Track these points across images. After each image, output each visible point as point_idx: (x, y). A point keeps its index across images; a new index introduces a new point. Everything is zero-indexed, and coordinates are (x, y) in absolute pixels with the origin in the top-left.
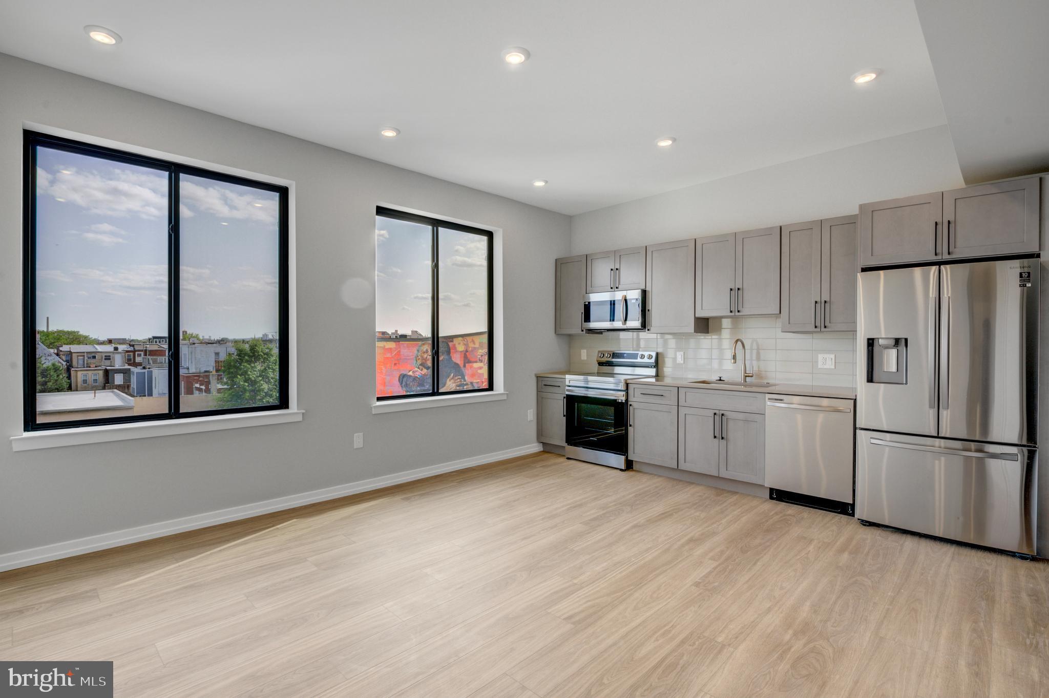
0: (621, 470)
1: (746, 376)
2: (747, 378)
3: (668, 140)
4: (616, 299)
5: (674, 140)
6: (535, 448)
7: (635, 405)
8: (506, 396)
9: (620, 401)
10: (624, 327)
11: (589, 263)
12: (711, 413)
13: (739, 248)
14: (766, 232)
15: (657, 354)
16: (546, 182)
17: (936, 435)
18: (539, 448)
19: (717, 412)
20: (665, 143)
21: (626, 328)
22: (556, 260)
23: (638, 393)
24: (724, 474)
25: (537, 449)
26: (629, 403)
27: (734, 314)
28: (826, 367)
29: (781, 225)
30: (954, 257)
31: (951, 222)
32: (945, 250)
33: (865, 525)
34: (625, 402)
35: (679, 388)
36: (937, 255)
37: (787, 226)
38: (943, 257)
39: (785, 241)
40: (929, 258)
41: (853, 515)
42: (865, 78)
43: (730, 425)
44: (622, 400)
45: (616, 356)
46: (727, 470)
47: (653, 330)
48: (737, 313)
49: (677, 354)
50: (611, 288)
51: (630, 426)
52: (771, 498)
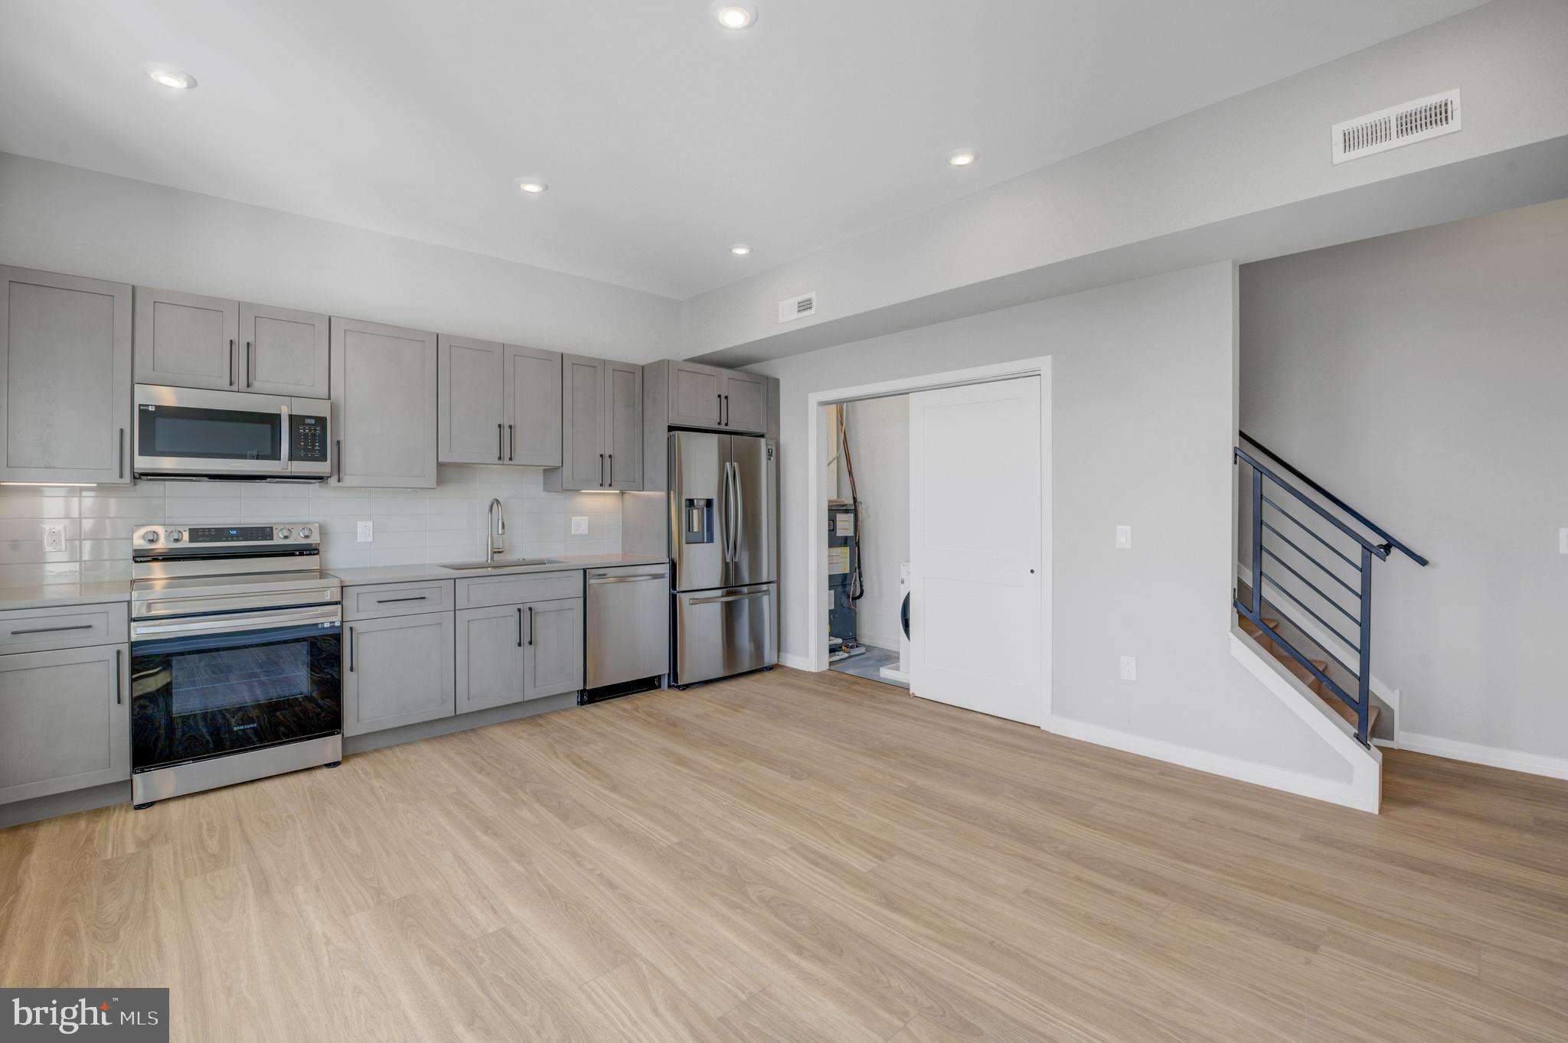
0: (331, 765)
1: (495, 552)
7: (363, 626)
9: (326, 627)
10: (286, 472)
11: (144, 310)
12: (513, 610)
13: (509, 368)
14: (543, 356)
15: (324, 527)
16: (193, 84)
19: (521, 606)
21: (288, 474)
23: (368, 602)
24: (532, 694)
26: (348, 626)
27: (501, 462)
28: (580, 532)
29: (564, 352)
30: (730, 428)
31: (726, 397)
32: (724, 421)
33: (684, 689)
34: (338, 624)
35: (457, 580)
36: (719, 424)
37: (570, 356)
38: (723, 427)
39: (567, 373)
40: (715, 426)
41: (659, 686)
42: (741, 251)
43: (539, 621)
44: (331, 623)
45: (204, 535)
46: (535, 687)
47: (348, 481)
48: (507, 461)
49: (360, 525)
50: (231, 384)
51: (352, 669)
52: (582, 703)
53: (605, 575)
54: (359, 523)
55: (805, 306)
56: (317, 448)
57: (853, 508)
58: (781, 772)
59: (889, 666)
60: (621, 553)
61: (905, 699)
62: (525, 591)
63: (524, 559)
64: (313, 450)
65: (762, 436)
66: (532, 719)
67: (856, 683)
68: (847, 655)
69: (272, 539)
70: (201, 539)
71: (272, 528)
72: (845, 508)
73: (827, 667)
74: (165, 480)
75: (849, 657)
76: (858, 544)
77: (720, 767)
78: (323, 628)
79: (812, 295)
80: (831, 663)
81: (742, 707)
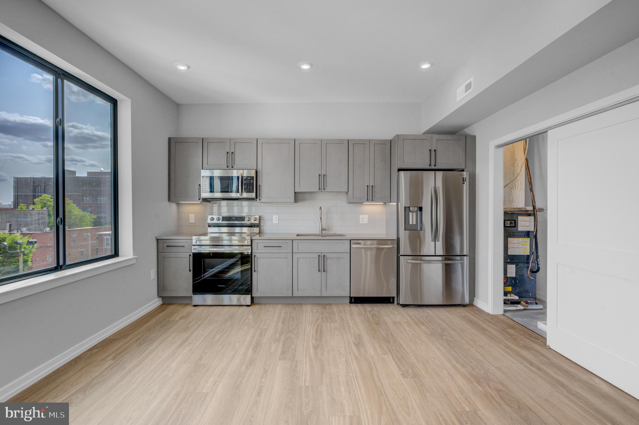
0: (247, 306)
1: (322, 230)
2: (323, 231)
3: (308, 64)
4: (233, 176)
5: (312, 65)
6: (157, 302)
7: (258, 255)
8: (135, 260)
9: (246, 254)
10: (241, 197)
11: (205, 145)
12: (317, 255)
13: (324, 149)
14: (340, 142)
15: (260, 217)
16: (189, 67)
17: (434, 255)
18: (160, 302)
19: (320, 254)
20: (306, 67)
21: (242, 198)
22: (170, 139)
23: (261, 246)
24: (325, 294)
25: (158, 303)
26: (253, 255)
27: (320, 191)
28: (364, 223)
29: (349, 138)
30: (436, 167)
31: (435, 150)
32: (433, 163)
33: (404, 307)
34: (250, 254)
35: (293, 240)
36: (430, 165)
37: (352, 140)
38: (433, 167)
39: (351, 148)
40: (428, 167)
41: (393, 302)
42: (426, 66)
43: (329, 262)
44: (247, 253)
45: (226, 219)
46: (326, 291)
47: (263, 200)
48: (323, 190)
49: (274, 217)
50: (227, 167)
51: (255, 271)
52: (351, 302)
53: (360, 243)
54: (274, 216)
55: (468, 87)
56: (251, 188)
57: (533, 213)
58: (399, 368)
59: (542, 322)
60: (385, 233)
61: (539, 348)
62: (323, 247)
63: (335, 234)
64: (250, 189)
65: (463, 170)
66: (324, 305)
67: (513, 328)
68: (522, 308)
69: (244, 221)
70: (225, 220)
71: (245, 217)
72: (527, 213)
73: (502, 313)
74: (218, 200)
75: (524, 309)
76: (536, 237)
77: (372, 353)
78: (245, 255)
79: (471, 79)
80: (505, 311)
81: (423, 324)
